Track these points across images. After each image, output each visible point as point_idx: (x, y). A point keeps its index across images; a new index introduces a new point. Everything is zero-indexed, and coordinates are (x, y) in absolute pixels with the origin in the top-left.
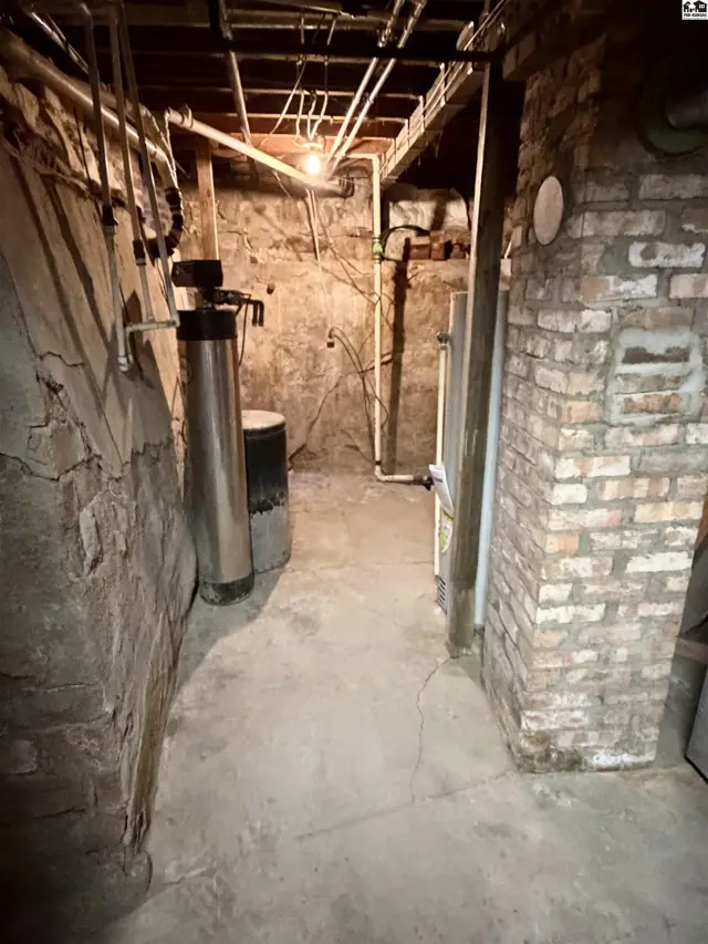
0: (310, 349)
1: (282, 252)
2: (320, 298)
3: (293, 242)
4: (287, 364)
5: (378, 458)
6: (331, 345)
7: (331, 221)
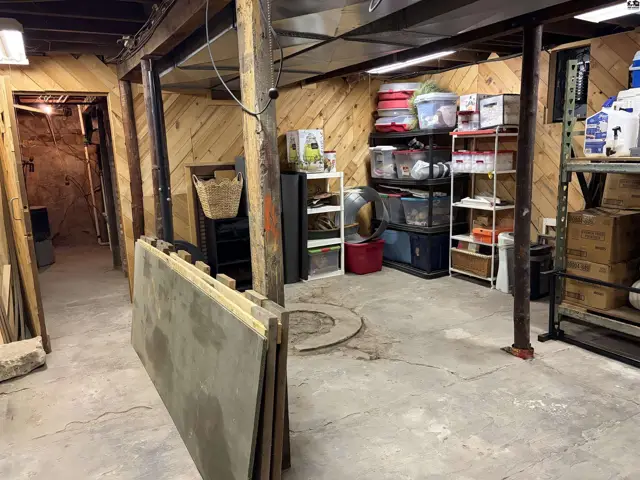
0: (56, 187)
1: (36, 142)
2: (59, 162)
3: (41, 137)
4: (44, 195)
5: (98, 234)
6: (68, 184)
7: (61, 127)
